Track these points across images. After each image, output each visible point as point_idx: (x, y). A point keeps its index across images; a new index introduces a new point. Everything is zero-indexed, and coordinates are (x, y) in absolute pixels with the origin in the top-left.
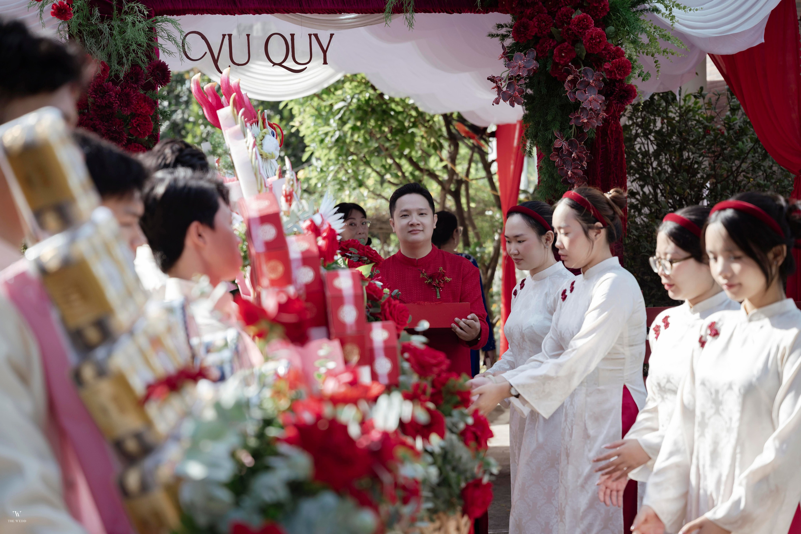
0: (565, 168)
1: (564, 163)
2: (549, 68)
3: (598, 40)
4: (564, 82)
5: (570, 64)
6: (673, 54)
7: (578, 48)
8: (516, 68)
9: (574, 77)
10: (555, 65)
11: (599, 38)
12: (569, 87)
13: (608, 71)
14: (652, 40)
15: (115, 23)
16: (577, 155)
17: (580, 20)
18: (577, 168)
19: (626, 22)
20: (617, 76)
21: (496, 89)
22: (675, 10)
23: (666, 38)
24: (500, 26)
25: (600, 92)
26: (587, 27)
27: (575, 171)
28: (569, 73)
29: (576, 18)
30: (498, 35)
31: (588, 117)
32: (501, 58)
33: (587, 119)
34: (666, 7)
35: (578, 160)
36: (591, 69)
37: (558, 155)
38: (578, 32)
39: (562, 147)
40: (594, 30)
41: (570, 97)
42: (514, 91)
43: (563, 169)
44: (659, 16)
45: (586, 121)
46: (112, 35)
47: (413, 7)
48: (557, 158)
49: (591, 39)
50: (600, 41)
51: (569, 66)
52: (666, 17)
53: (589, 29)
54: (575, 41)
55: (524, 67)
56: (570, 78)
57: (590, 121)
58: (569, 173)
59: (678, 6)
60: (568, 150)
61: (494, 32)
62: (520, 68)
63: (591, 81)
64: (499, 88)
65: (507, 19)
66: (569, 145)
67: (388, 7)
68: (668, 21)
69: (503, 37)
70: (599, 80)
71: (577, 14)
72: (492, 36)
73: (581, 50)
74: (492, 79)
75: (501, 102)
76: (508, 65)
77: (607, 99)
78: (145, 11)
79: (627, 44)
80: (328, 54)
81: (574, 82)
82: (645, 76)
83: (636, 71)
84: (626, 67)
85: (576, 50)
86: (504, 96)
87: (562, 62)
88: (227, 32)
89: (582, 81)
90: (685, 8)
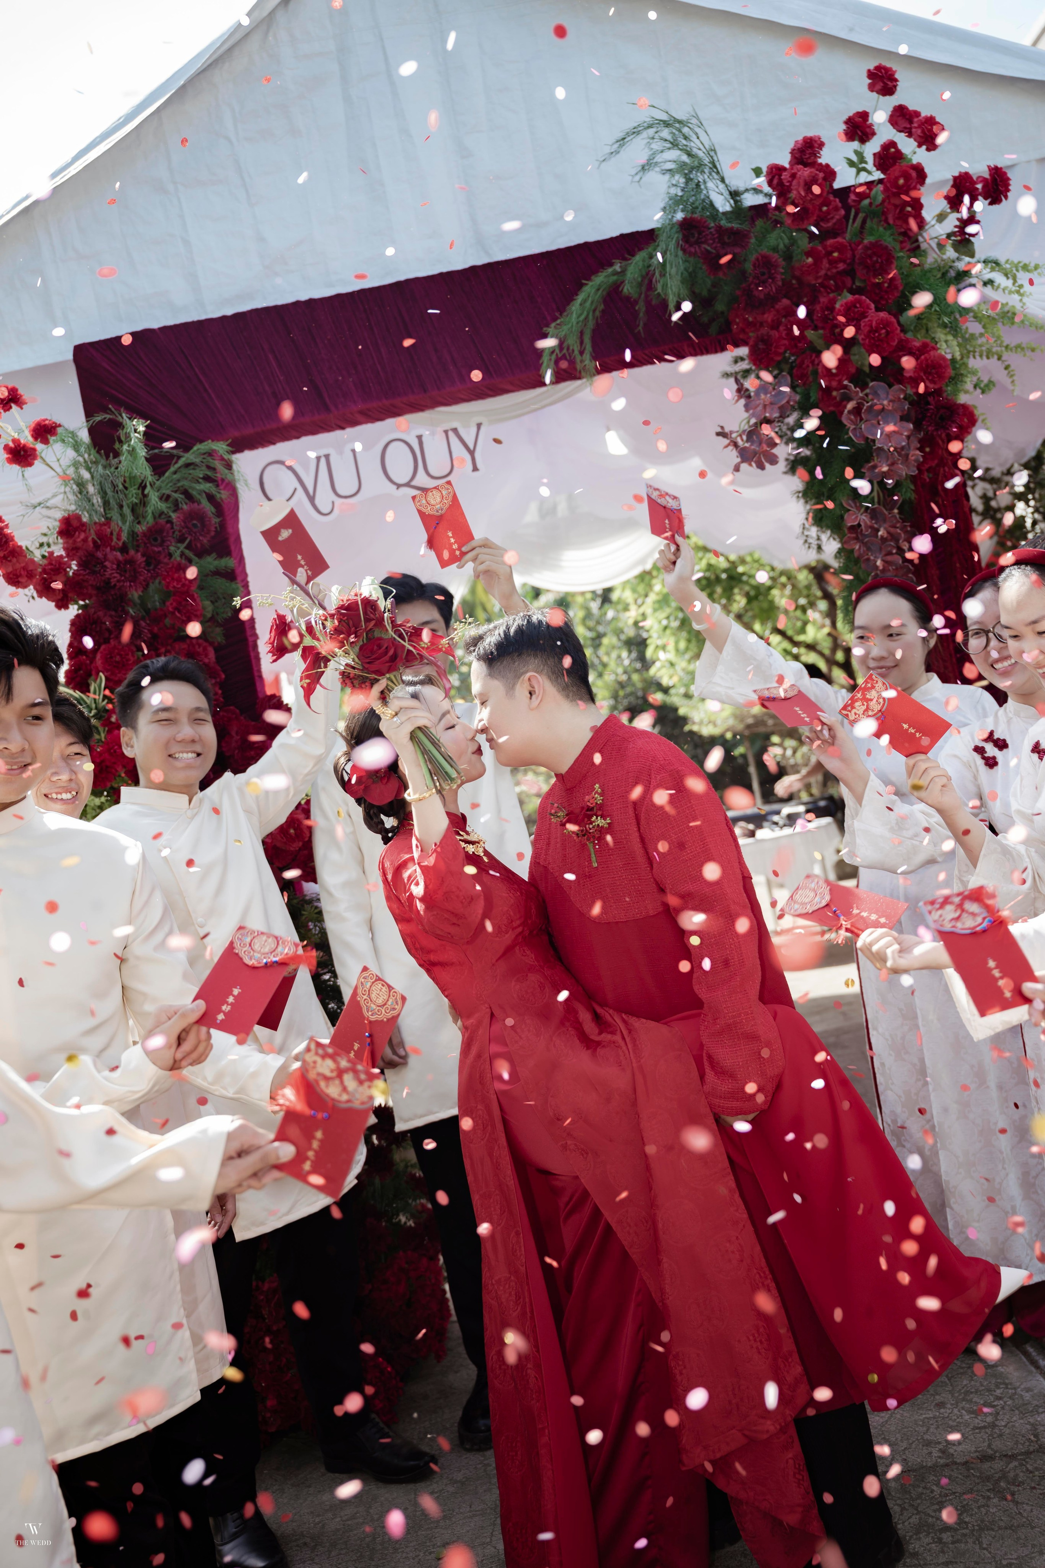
0: (872, 558)
1: (869, 549)
2: (814, 398)
3: (884, 331)
4: (842, 413)
5: (846, 382)
6: (1033, 350)
7: (855, 355)
8: (760, 408)
9: (858, 403)
10: (826, 391)
11: (884, 328)
12: (851, 420)
13: (913, 381)
14: (987, 325)
16: (888, 533)
17: (850, 307)
18: (890, 553)
20: (928, 383)
21: (731, 448)
22: (1021, 276)
24: (737, 360)
25: (903, 419)
26: (863, 316)
27: (889, 558)
28: (849, 399)
29: (842, 306)
30: (735, 375)
31: (889, 462)
32: (737, 401)
33: (888, 465)
34: (1006, 275)
35: (891, 540)
36: (882, 384)
37: (857, 538)
39: (859, 525)
40: (875, 316)
41: (855, 436)
42: (760, 443)
43: (868, 559)
45: (885, 469)
47: (591, 355)
48: (856, 544)
49: (870, 332)
50: (888, 333)
51: (846, 387)
52: (1011, 292)
53: (866, 317)
54: (849, 345)
55: (771, 403)
56: (850, 406)
57: (892, 468)
58: (879, 563)
59: (1027, 269)
60: (872, 527)
61: (730, 372)
62: (765, 406)
63: (885, 402)
64: (736, 445)
65: (742, 350)
66: (872, 518)
69: (743, 374)
70: (899, 398)
71: (844, 299)
72: (727, 375)
73: (861, 357)
74: (722, 434)
75: (744, 466)
76: (747, 407)
77: (918, 426)
78: (142, 429)
79: (941, 335)
80: (477, 455)
81: (857, 411)
82: (985, 388)
83: (968, 380)
84: (940, 366)
85: (853, 358)
86: (746, 456)
87: (835, 383)
88: (321, 452)
89: (870, 407)
90: (1035, 268)
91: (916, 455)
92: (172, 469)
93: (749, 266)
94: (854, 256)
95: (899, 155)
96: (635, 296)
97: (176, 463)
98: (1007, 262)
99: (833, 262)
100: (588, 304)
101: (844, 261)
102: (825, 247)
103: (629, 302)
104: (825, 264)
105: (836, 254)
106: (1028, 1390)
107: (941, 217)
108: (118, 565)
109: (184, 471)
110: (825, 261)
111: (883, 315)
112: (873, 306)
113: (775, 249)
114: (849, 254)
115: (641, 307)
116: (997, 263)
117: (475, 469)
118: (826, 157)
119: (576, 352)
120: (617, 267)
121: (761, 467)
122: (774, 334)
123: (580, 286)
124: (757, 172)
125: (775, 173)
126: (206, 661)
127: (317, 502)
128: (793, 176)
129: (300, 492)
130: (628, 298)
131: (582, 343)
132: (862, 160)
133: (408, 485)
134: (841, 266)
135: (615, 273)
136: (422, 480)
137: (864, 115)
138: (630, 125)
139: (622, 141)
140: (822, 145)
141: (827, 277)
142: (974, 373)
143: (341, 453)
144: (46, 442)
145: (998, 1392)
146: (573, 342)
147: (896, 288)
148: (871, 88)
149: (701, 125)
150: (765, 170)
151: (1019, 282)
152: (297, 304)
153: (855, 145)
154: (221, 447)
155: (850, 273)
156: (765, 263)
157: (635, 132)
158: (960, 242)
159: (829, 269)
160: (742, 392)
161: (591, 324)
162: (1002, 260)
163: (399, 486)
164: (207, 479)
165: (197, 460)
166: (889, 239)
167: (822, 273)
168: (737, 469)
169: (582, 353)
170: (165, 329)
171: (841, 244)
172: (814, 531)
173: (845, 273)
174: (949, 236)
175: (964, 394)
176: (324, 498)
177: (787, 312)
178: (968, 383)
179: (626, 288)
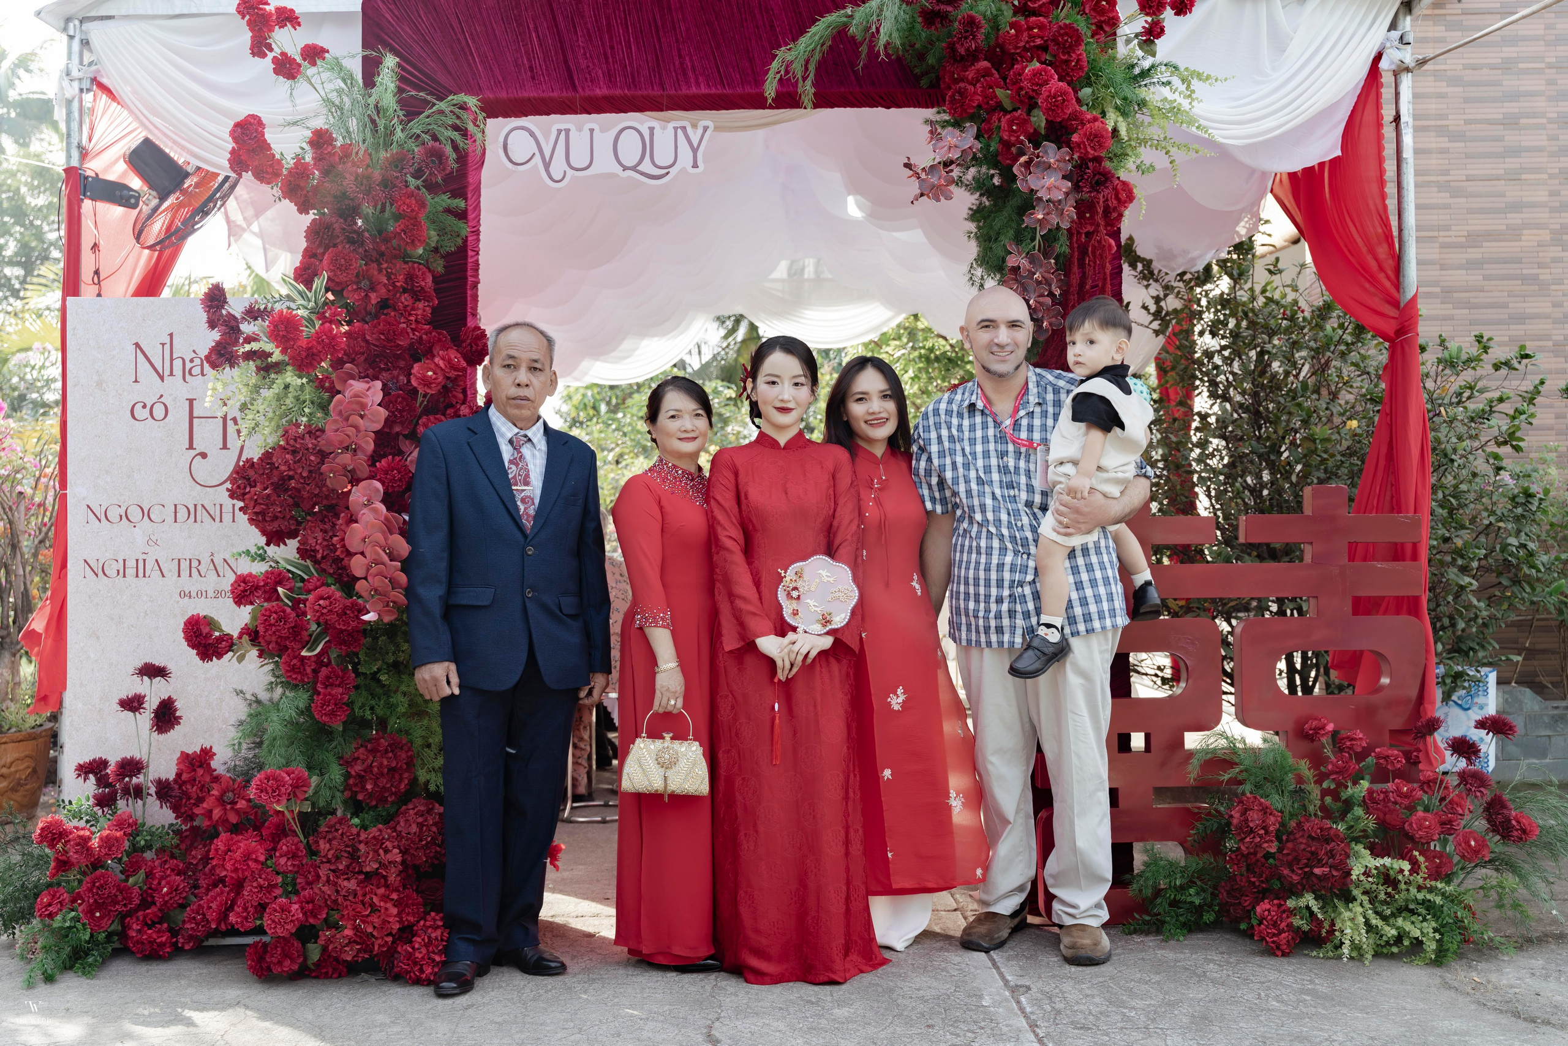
1: (1025, 289)
2: (994, 148)
3: (1060, 98)
4: (1015, 167)
5: (1022, 138)
7: (1034, 116)
8: (945, 150)
9: (1030, 159)
10: (1006, 145)
11: (1061, 96)
12: (1021, 171)
13: (1079, 147)
17: (1036, 73)
19: (1110, 83)
20: (1089, 150)
21: (913, 178)
22: (1195, 83)
25: (1064, 177)
26: (1046, 82)
28: (1022, 152)
29: (1030, 73)
31: (1044, 212)
33: (1043, 214)
34: (1182, 80)
35: (1044, 284)
36: (1053, 145)
37: (1015, 279)
38: (1033, 90)
39: (1019, 267)
40: (1056, 84)
41: (1021, 184)
42: (940, 179)
45: (1040, 216)
49: (1048, 97)
50: (1063, 100)
51: (1022, 142)
53: (1048, 84)
54: (1032, 106)
55: (956, 147)
56: (1023, 159)
57: (1047, 217)
60: (1029, 270)
62: (950, 147)
63: (1052, 161)
64: (918, 177)
66: (1031, 263)
70: (1065, 159)
71: (1033, 67)
72: (927, 123)
73: (1039, 119)
74: (908, 166)
75: (923, 198)
76: (935, 146)
77: (1076, 188)
79: (1111, 112)
80: (699, 154)
81: (1027, 165)
82: (1146, 170)
83: (1131, 160)
84: (1102, 136)
85: (1033, 119)
86: (926, 187)
87: (1013, 139)
88: (563, 126)
89: (1039, 162)
90: (1208, 78)
91: (1070, 211)
92: (426, 114)
94: (1050, 34)
96: (859, 38)
97: (431, 108)
98: (1187, 69)
99: (1032, 37)
100: (817, 38)
101: (1042, 38)
102: (1027, 22)
103: (853, 43)
104: (1025, 35)
105: (1035, 31)
106: (1007, 1026)
107: (1131, 19)
108: (356, 178)
109: (437, 116)
110: (1025, 34)
111: (1062, 84)
112: (1056, 77)
114: (1046, 33)
115: (864, 49)
116: (1176, 68)
117: (695, 165)
120: (849, 11)
121: (938, 201)
122: (971, 88)
123: (814, 21)
126: (423, 284)
127: (551, 169)
129: (538, 158)
130: (853, 38)
131: (806, 69)
133: (634, 168)
134: (1039, 41)
136: (647, 167)
141: (1023, 46)
142: (1140, 157)
143: (580, 130)
144: (313, 62)
145: (983, 1024)
146: (798, 68)
147: (1082, 68)
151: (1192, 88)
154: (472, 101)
155: (1044, 48)
156: (970, 24)
158: (1145, 41)
159: (1027, 42)
160: (934, 134)
161: (817, 56)
162: (1181, 67)
163: (625, 168)
164: (456, 128)
165: (450, 110)
166: (1083, 26)
167: (1022, 44)
168: (917, 200)
169: (804, 79)
171: (1042, 23)
172: (979, 272)
173: (1038, 47)
174: (1137, 36)
175: (1126, 172)
176: (558, 166)
177: (986, 73)
178: (1131, 163)
179: (853, 30)
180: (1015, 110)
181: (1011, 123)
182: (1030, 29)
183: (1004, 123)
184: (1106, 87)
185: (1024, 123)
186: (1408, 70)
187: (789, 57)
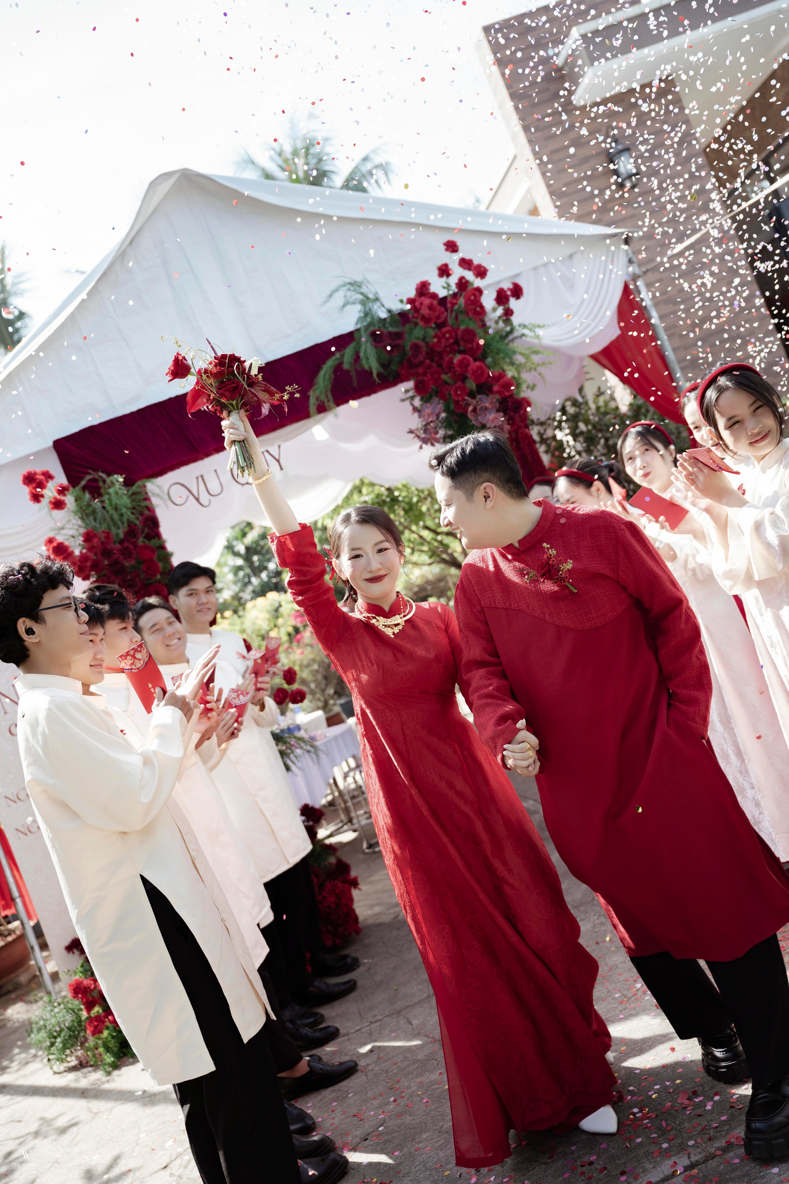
2: (452, 407)
4: (467, 412)
5: (466, 398)
6: (550, 364)
7: (468, 383)
8: (426, 417)
9: (473, 407)
10: (457, 403)
11: (481, 370)
12: (472, 415)
13: (499, 392)
14: (526, 357)
15: (105, 498)
17: (461, 362)
19: (499, 351)
21: (416, 438)
22: (538, 330)
23: (537, 352)
24: (406, 392)
25: (498, 411)
26: (468, 365)
28: (468, 405)
29: (457, 361)
30: (407, 399)
32: (413, 415)
34: (530, 330)
36: (484, 396)
38: (463, 371)
40: (474, 365)
41: (476, 423)
42: (431, 434)
44: (528, 339)
46: (104, 508)
47: (332, 400)
49: (474, 373)
51: (466, 400)
53: (470, 365)
54: (464, 379)
55: (432, 413)
56: (470, 408)
59: (539, 326)
61: (404, 397)
62: (429, 415)
63: (487, 405)
64: (418, 437)
65: (410, 384)
67: (312, 408)
68: (536, 341)
69: (412, 398)
70: (494, 401)
71: (457, 358)
72: (403, 400)
73: (471, 384)
74: (411, 432)
75: (424, 446)
76: (420, 417)
77: (505, 414)
78: (121, 480)
79: (506, 367)
80: (281, 461)
81: (474, 410)
82: (532, 387)
83: (523, 385)
84: (509, 382)
85: (467, 385)
86: (425, 441)
87: (460, 399)
88: (199, 474)
89: (480, 409)
90: (544, 326)
91: (507, 427)
93: (408, 348)
94: (457, 335)
95: (467, 282)
96: (350, 369)
98: (531, 324)
100: (326, 377)
102: (441, 333)
103: (348, 372)
104: (443, 341)
105: (447, 335)
107: (494, 310)
111: (478, 363)
112: (471, 359)
113: (418, 338)
114: (454, 334)
115: (353, 374)
116: (525, 326)
117: (282, 469)
118: (433, 289)
119: (326, 401)
120: (338, 356)
121: (433, 445)
122: (425, 378)
123: (320, 368)
124: (401, 301)
125: (410, 301)
127: (201, 500)
128: (421, 304)
129: (191, 497)
132: (449, 285)
134: (451, 341)
135: (337, 359)
137: (446, 265)
138: (333, 286)
139: (330, 296)
140: (429, 284)
141: (445, 347)
142: (526, 382)
143: (208, 472)
144: (65, 495)
148: (447, 250)
149: (368, 282)
150: (405, 300)
151: (537, 333)
152: (170, 400)
153: (444, 279)
155: (457, 343)
156: (415, 347)
157: (337, 290)
158: (505, 319)
159: (446, 343)
160: (415, 409)
161: (330, 386)
162: (527, 323)
163: (243, 485)
165: (138, 490)
166: (472, 326)
167: (443, 345)
168: (421, 448)
170: (101, 424)
174: (500, 317)
175: (524, 393)
176: (204, 498)
177: (430, 367)
178: (524, 387)
179: (346, 366)
180: (456, 383)
181: (456, 391)
182: (444, 335)
183: (452, 392)
184: (498, 354)
185: (463, 388)
186: (639, 277)
187: (317, 393)
